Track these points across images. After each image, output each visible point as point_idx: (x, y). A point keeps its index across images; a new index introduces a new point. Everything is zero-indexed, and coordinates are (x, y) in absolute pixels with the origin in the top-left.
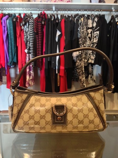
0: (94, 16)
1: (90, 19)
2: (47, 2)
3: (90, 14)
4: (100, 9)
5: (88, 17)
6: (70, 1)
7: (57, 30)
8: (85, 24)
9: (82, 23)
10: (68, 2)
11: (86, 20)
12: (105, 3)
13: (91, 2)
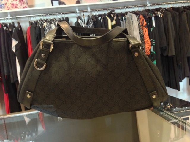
0: (55, 19)
1: (52, 23)
2: (2, 10)
3: (52, 19)
4: (63, 12)
5: (51, 21)
6: (26, 7)
7: (12, 39)
8: (48, 28)
9: (45, 28)
10: (24, 8)
11: (49, 24)
12: (66, 4)
13: (53, 5)
